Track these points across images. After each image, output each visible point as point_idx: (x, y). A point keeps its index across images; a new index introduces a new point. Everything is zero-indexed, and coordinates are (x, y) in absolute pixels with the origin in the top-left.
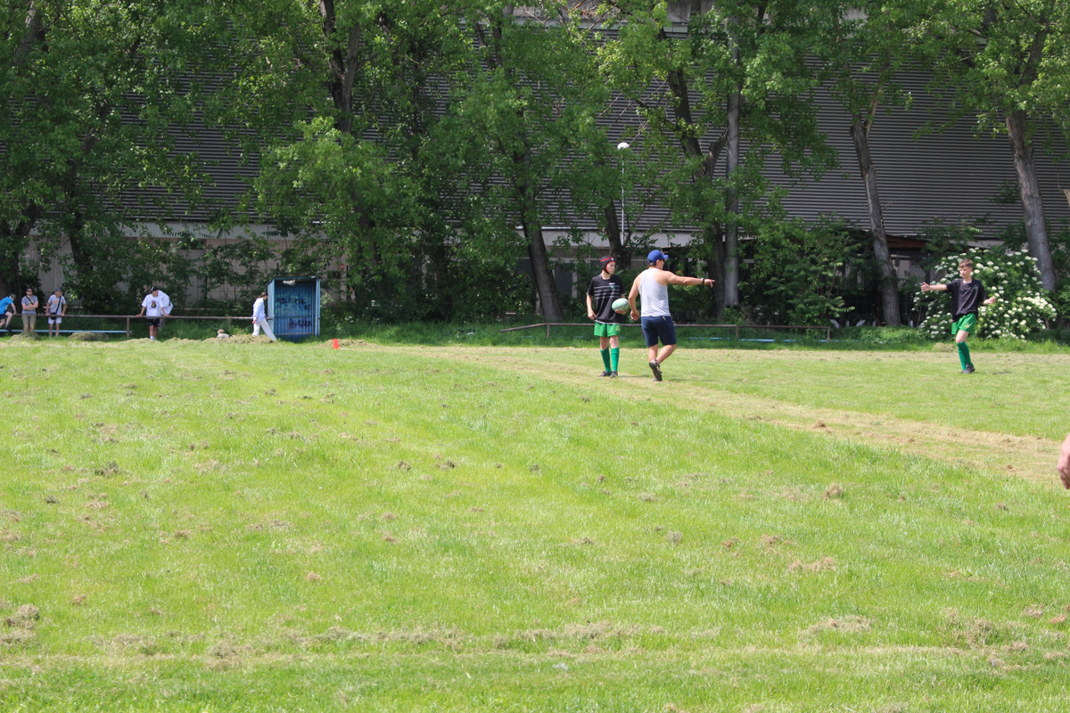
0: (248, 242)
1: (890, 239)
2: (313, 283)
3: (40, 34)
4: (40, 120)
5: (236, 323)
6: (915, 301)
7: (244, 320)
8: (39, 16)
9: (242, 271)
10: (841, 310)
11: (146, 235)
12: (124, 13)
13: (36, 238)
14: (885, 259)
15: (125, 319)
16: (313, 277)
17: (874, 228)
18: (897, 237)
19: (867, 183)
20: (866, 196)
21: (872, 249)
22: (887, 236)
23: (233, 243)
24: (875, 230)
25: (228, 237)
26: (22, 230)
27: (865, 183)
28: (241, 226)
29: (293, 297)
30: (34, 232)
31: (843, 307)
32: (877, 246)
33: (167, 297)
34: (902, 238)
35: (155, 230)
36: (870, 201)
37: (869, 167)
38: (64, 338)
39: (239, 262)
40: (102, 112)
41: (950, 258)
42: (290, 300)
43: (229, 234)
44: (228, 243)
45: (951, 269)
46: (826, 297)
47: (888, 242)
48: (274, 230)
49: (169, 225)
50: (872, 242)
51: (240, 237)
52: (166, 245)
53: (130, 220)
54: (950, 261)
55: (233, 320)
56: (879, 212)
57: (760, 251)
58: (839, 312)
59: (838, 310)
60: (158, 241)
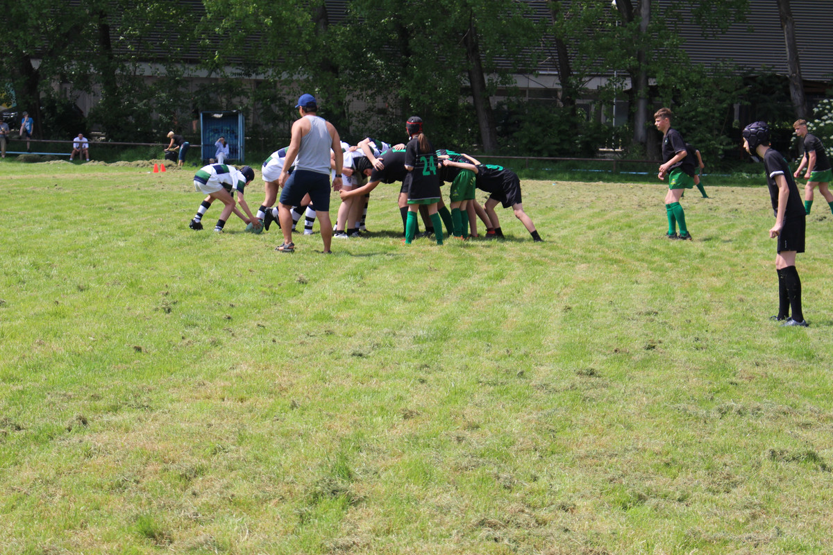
1: (806, 84)
2: (236, 116)
6: (792, 140)
10: (727, 148)
14: (799, 103)
16: (235, 111)
17: (790, 73)
18: (813, 82)
19: (786, 33)
20: (785, 45)
21: (788, 94)
22: (805, 81)
24: (791, 77)
27: (784, 33)
29: (225, 128)
31: (728, 144)
32: (792, 91)
34: (821, 83)
36: (787, 49)
37: (787, 18)
41: (825, 101)
42: (222, 130)
45: (826, 111)
46: (713, 135)
47: (805, 87)
48: (239, 71)
50: (788, 86)
54: (826, 104)
56: (796, 60)
57: (661, 94)
58: (723, 150)
59: (722, 147)
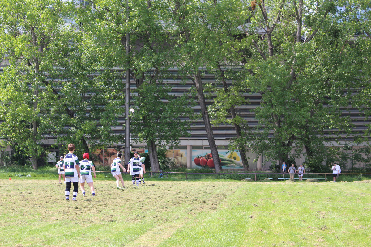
0: (368, 147)
3: (295, 78)
4: (296, 107)
5: (364, 176)
7: (366, 175)
8: (294, 72)
9: (366, 157)
11: (331, 145)
12: (324, 69)
13: (294, 147)
15: (325, 174)
23: (362, 148)
25: (361, 145)
26: (289, 144)
28: (365, 141)
30: (293, 145)
33: (339, 167)
35: (335, 144)
38: (304, 181)
39: (365, 154)
40: (316, 103)
43: (361, 144)
44: (360, 148)
49: (340, 142)
51: (365, 145)
52: (339, 148)
53: (326, 140)
55: (363, 175)
60: (336, 147)
